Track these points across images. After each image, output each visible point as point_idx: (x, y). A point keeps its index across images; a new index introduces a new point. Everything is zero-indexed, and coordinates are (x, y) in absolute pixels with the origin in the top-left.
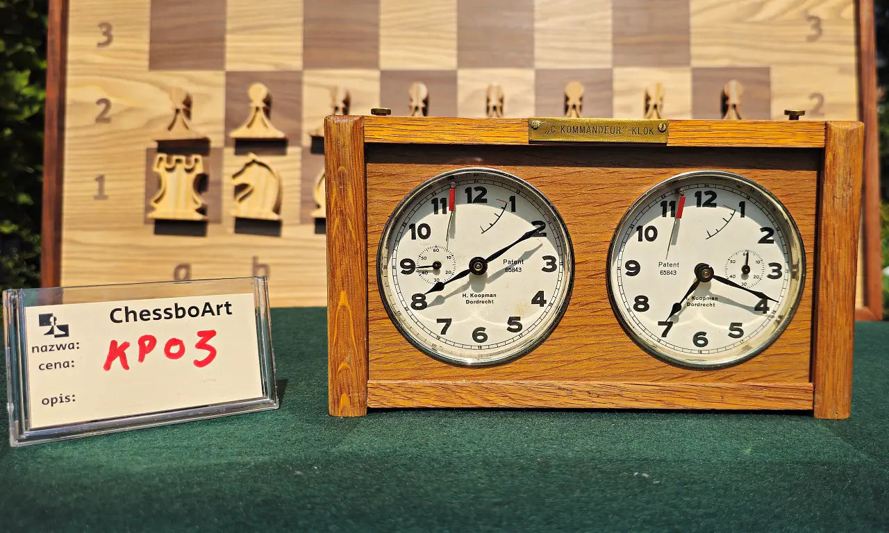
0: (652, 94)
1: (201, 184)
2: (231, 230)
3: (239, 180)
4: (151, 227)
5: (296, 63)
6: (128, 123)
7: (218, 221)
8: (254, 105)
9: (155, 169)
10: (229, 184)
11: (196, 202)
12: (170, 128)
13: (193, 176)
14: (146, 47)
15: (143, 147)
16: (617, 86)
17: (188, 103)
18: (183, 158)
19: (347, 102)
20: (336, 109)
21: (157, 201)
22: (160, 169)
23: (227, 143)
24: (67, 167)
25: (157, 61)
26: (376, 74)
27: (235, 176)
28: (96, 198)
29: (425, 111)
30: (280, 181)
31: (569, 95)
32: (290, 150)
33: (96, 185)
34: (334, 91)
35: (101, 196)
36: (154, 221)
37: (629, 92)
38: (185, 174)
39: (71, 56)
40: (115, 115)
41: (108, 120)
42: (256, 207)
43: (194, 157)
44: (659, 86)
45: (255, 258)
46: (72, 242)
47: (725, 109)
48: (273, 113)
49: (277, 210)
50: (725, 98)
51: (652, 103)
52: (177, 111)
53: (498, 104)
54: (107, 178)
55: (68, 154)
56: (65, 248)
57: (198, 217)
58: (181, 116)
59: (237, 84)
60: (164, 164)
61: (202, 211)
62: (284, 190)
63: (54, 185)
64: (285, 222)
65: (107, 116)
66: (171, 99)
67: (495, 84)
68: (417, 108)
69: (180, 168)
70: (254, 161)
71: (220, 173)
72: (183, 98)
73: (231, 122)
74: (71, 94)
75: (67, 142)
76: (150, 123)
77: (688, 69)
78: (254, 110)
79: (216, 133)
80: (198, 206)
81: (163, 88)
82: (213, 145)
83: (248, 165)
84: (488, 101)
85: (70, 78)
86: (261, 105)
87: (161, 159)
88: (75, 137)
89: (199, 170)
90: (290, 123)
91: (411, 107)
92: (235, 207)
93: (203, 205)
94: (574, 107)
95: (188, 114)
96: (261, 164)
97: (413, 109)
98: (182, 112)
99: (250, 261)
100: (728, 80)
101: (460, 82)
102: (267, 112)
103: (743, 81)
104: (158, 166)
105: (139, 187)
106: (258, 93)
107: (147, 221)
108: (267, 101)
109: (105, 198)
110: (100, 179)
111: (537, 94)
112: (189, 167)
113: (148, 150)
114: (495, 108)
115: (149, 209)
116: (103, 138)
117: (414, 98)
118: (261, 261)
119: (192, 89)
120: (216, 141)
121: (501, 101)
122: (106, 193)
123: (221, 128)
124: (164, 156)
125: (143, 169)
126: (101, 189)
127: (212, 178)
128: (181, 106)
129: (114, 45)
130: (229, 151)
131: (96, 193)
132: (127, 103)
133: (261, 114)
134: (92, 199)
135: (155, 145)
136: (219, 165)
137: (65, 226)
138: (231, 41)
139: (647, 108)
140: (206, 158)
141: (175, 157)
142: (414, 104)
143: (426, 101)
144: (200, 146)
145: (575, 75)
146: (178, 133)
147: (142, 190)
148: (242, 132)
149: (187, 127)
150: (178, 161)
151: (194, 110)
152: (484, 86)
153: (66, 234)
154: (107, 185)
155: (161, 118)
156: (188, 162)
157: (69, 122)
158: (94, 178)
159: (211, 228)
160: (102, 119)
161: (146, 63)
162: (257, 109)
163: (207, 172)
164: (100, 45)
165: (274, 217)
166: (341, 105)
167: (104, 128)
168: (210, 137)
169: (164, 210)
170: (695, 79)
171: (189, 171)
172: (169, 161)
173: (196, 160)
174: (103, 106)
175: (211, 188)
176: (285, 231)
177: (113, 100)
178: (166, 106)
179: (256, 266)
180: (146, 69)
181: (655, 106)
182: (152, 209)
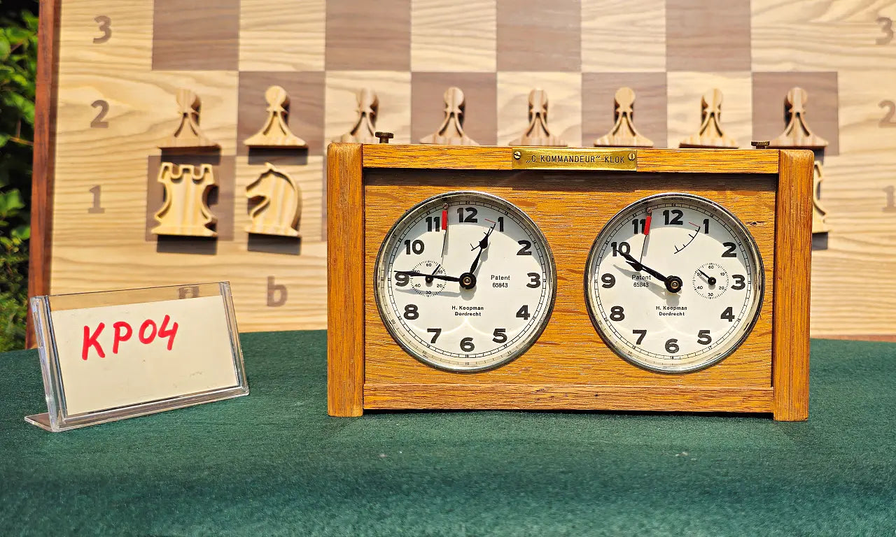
0: (709, 101)
1: (211, 195)
2: (245, 247)
3: (255, 192)
4: (154, 244)
5: (318, 64)
6: (127, 128)
7: (230, 238)
8: (271, 109)
9: (160, 180)
10: (242, 196)
11: (206, 217)
12: (176, 134)
13: (202, 187)
14: (149, 44)
15: (146, 155)
16: (671, 92)
17: (196, 107)
18: (191, 167)
19: (374, 107)
20: (364, 114)
21: (161, 215)
22: (165, 179)
23: (240, 151)
24: (58, 176)
25: (161, 59)
26: (407, 76)
27: (249, 188)
28: (91, 211)
29: (461, 117)
30: (299, 192)
31: (619, 102)
32: (310, 159)
33: (91, 196)
34: (361, 94)
35: (96, 208)
36: (156, 237)
37: (686, 98)
38: (193, 185)
39: (63, 53)
40: (113, 119)
41: (105, 125)
42: (273, 223)
43: (203, 166)
44: (716, 92)
45: (271, 279)
46: (63, 260)
47: (788, 118)
48: (291, 119)
49: (296, 225)
50: (788, 106)
51: (709, 111)
52: (185, 115)
53: (542, 111)
54: (103, 188)
55: (59, 161)
56: (55, 266)
57: (208, 233)
58: (190, 120)
59: (252, 86)
60: (169, 174)
61: (211, 226)
62: (304, 203)
63: (44, 197)
64: (304, 239)
65: (103, 120)
66: (178, 102)
67: (539, 89)
68: (452, 114)
69: (188, 178)
70: (271, 171)
71: (232, 185)
72: (192, 101)
73: (245, 128)
74: (63, 96)
75: (58, 148)
76: (153, 128)
77: (749, 73)
78: (271, 114)
79: (228, 139)
80: (209, 221)
81: (168, 89)
82: (223, 153)
83: (264, 175)
84: (531, 107)
85: (62, 78)
86: (280, 109)
87: (166, 168)
88: (69, 143)
89: (209, 180)
90: (311, 130)
91: (446, 113)
92: (250, 222)
93: (213, 219)
94: (625, 114)
95: (196, 118)
96: (279, 175)
97: (449, 115)
98: (190, 116)
99: (266, 282)
100: (791, 86)
101: (499, 86)
102: (285, 117)
103: (806, 87)
104: (163, 177)
105: (140, 199)
106: (276, 96)
107: (148, 238)
108: (286, 106)
109: (102, 211)
110: (96, 190)
111: (584, 101)
112: (198, 178)
113: (151, 158)
114: (538, 115)
115: (152, 223)
116: (98, 144)
117: (450, 104)
118: (277, 282)
119: (201, 91)
120: (228, 149)
121: (545, 107)
122: (102, 206)
123: (234, 134)
124: (170, 165)
125: (145, 179)
126: (97, 201)
127: (222, 190)
128: (190, 111)
129: (111, 41)
130: (243, 160)
131: (91, 206)
132: (127, 107)
133: (279, 119)
134: (87, 212)
135: (159, 153)
136: (231, 175)
137: (54, 243)
138: (245, 38)
139: (704, 116)
140: (216, 167)
141: (182, 167)
142: (449, 110)
143: (462, 107)
144: (209, 154)
145: (625, 79)
146: (186, 140)
147: (144, 203)
148: (257, 140)
149: (196, 134)
150: (186, 170)
151: (202, 114)
152: (527, 91)
153: (55, 252)
154: (103, 197)
155: (167, 123)
156: (197, 172)
157: (60, 127)
158: (87, 189)
159: (220, 245)
160: (98, 123)
161: (150, 61)
162: (275, 113)
163: (217, 184)
164: (96, 40)
165: (293, 233)
166: (369, 111)
167: (100, 133)
168: (223, 145)
169: (169, 226)
170: (755, 84)
171: (197, 182)
172: (175, 171)
173: (206, 170)
174: (99, 108)
175: (221, 200)
176: (305, 249)
177: (110, 102)
178: (172, 109)
179: (272, 288)
180: (150, 68)
181: (713, 114)
182: (157, 224)
